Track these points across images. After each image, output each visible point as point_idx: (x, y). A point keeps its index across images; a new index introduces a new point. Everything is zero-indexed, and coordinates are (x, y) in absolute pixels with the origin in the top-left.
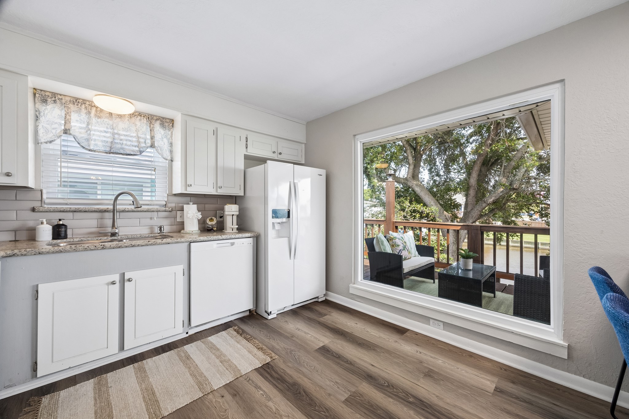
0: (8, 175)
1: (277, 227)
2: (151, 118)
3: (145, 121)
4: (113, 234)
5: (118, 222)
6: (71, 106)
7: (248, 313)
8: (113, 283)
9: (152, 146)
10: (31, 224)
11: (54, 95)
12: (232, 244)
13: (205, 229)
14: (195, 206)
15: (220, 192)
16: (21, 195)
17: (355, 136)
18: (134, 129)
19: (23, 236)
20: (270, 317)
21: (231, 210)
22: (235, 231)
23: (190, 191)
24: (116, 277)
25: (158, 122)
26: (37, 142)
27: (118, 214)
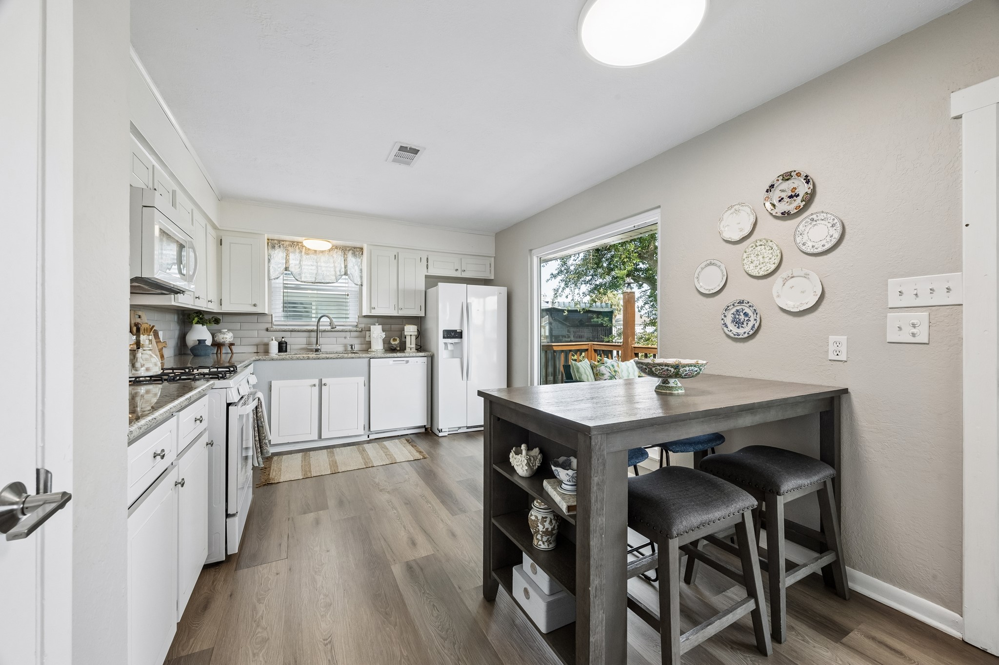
0: (255, 305)
1: (450, 347)
2: (344, 249)
3: (340, 252)
4: (317, 350)
5: (321, 340)
6: (290, 248)
7: (423, 430)
8: (315, 385)
9: (346, 274)
10: (266, 340)
11: (279, 241)
12: (407, 362)
13: (391, 349)
14: (381, 326)
15: (401, 313)
16: (261, 319)
17: (531, 250)
18: (332, 260)
19: (261, 349)
20: (441, 434)
21: (410, 330)
22: (414, 350)
23: (374, 313)
24: (316, 382)
25: (351, 252)
26: (269, 279)
27: (320, 333)
